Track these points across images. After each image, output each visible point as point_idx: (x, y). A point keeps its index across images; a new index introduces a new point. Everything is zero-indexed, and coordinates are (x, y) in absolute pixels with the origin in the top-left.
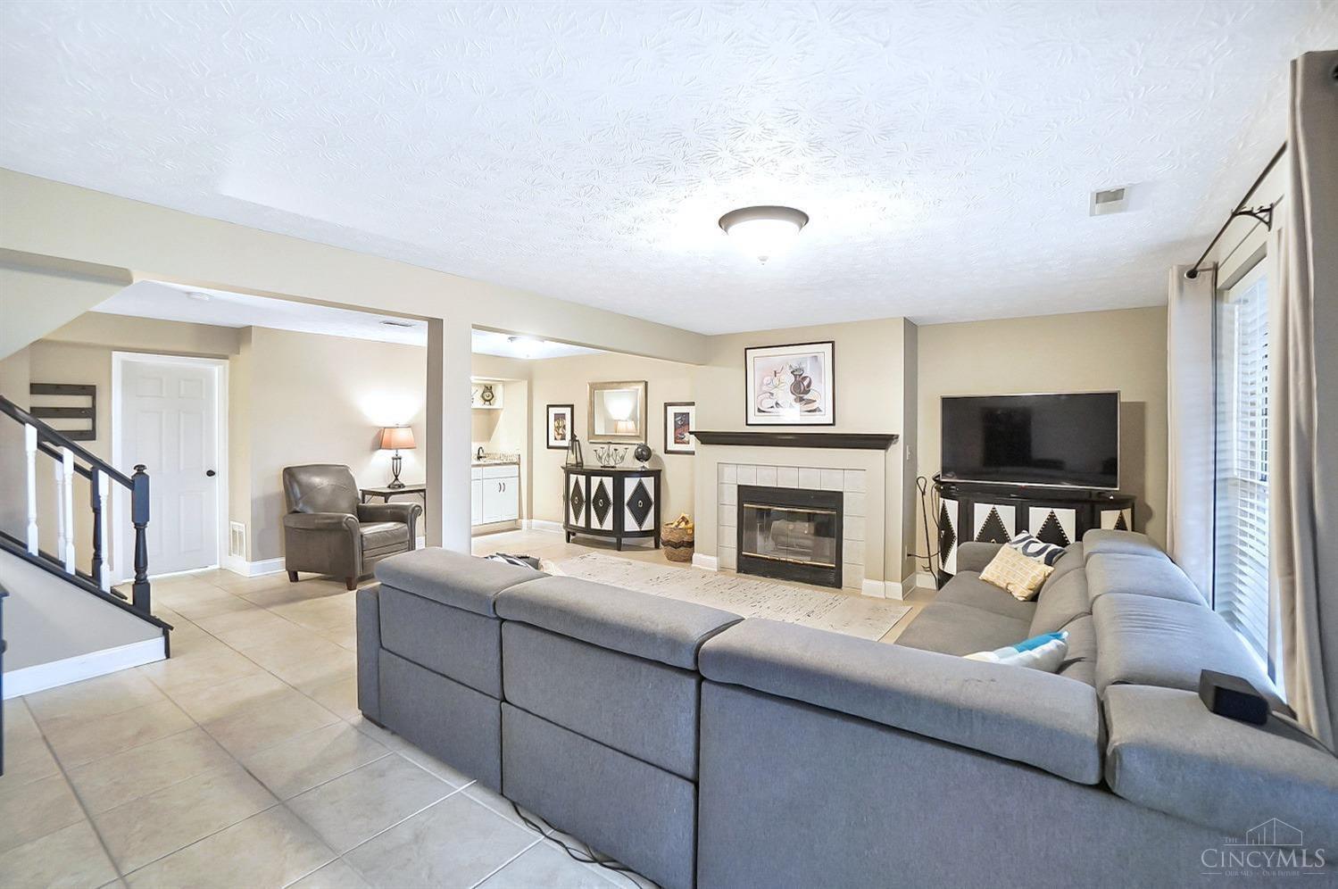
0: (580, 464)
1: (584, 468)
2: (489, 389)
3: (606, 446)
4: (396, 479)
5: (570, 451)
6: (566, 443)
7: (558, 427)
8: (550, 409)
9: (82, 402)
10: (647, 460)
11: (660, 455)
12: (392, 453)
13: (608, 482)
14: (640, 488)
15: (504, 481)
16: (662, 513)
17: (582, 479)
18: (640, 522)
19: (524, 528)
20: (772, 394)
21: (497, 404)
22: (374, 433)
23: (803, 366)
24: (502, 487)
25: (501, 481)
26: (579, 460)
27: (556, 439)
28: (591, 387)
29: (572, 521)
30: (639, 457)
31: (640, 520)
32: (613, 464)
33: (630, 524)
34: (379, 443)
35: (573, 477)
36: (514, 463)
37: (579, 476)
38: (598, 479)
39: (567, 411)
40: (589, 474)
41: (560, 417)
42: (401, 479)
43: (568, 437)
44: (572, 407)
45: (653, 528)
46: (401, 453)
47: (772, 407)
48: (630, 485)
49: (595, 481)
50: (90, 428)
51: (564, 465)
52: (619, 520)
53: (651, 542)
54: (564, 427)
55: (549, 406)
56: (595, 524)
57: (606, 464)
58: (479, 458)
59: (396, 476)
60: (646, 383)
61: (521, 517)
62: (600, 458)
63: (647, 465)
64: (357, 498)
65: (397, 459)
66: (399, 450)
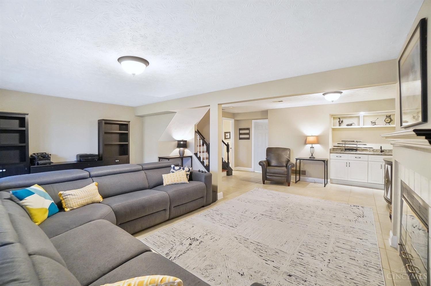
2: (389, 117)
9: (247, 131)
12: (310, 145)
25: (382, 164)
42: (314, 155)
50: (249, 137)
58: (381, 151)
59: (312, 154)
64: (289, 159)
65: (312, 147)
66: (313, 145)
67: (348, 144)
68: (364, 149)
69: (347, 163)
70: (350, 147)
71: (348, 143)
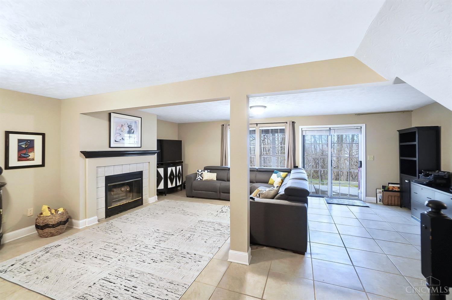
20: (120, 134)
23: (132, 124)
47: (121, 140)
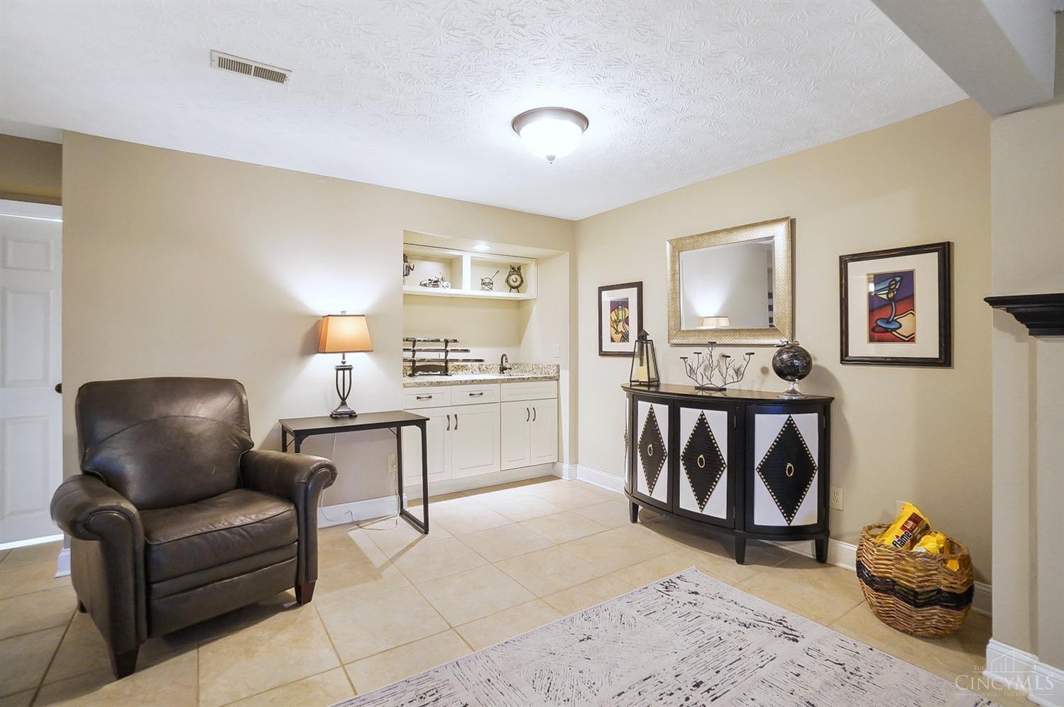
0: (653, 383)
1: (662, 389)
2: (516, 270)
3: (705, 351)
4: (344, 403)
5: (637, 360)
6: (630, 346)
7: (616, 322)
8: (604, 293)
10: (800, 378)
11: (830, 369)
12: (336, 359)
13: (718, 422)
14: (790, 436)
15: (535, 404)
16: (833, 489)
17: (662, 412)
18: (789, 507)
19: (565, 477)
21: (528, 293)
22: (307, 327)
24: (531, 415)
25: (530, 405)
26: (653, 375)
27: (613, 340)
28: (673, 248)
29: (643, 487)
30: (784, 371)
31: (789, 503)
32: (720, 385)
33: (766, 511)
34: (315, 342)
35: (644, 407)
36: (551, 378)
37: (656, 406)
38: (696, 413)
39: (631, 294)
40: (676, 403)
41: (617, 305)
42: (352, 405)
43: (633, 335)
44: (639, 286)
45: (815, 521)
46: (351, 359)
48: (767, 430)
49: (689, 418)
51: (627, 383)
52: (741, 499)
53: (806, 548)
54: (626, 321)
55: (601, 289)
56: (688, 501)
57: (706, 383)
58: (503, 369)
59: (344, 399)
60: (792, 223)
61: (560, 459)
62: (692, 371)
63: (800, 388)
64: (247, 438)
65: (344, 368)
66: (346, 354)
67: (425, 351)
68: (458, 366)
69: (448, 416)
70: (429, 361)
71: (423, 348)
